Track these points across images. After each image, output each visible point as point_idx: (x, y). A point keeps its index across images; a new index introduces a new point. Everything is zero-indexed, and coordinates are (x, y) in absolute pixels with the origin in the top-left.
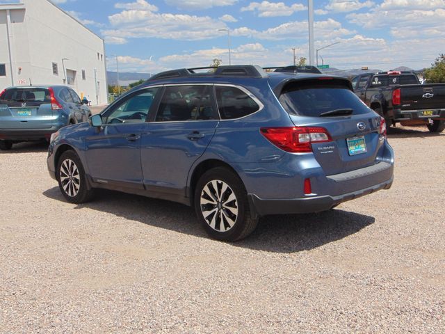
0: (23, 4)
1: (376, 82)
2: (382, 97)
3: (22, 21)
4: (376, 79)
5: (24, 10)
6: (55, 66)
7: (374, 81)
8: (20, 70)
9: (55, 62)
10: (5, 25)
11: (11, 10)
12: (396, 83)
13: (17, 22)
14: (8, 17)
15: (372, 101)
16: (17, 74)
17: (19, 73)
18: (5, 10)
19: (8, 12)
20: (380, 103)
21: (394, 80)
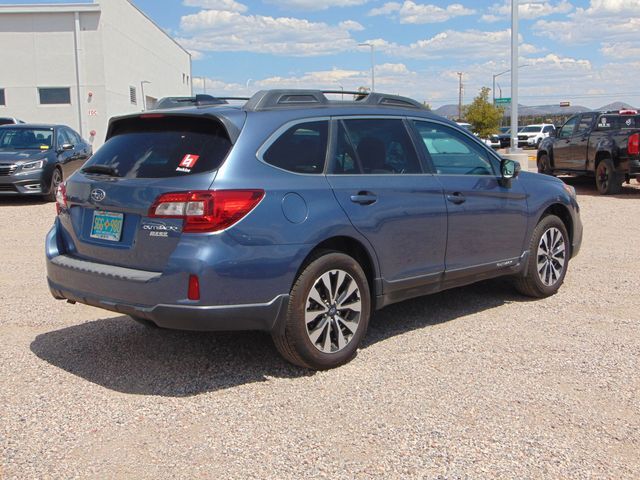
0: (98, 5)
1: (603, 124)
2: (614, 144)
3: (96, 29)
4: (604, 120)
5: (99, 12)
6: (133, 91)
7: (600, 122)
8: (90, 95)
9: (134, 86)
10: (72, 33)
11: (80, 13)
12: (631, 126)
13: (89, 29)
14: (77, 22)
15: (597, 149)
16: (86, 101)
17: (89, 100)
18: (73, 13)
19: (77, 14)
20: (610, 151)
21: (628, 122)
